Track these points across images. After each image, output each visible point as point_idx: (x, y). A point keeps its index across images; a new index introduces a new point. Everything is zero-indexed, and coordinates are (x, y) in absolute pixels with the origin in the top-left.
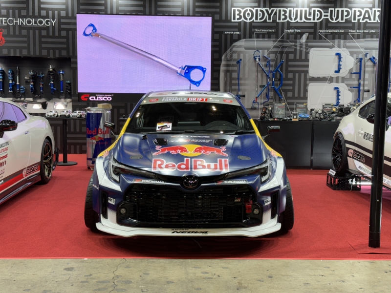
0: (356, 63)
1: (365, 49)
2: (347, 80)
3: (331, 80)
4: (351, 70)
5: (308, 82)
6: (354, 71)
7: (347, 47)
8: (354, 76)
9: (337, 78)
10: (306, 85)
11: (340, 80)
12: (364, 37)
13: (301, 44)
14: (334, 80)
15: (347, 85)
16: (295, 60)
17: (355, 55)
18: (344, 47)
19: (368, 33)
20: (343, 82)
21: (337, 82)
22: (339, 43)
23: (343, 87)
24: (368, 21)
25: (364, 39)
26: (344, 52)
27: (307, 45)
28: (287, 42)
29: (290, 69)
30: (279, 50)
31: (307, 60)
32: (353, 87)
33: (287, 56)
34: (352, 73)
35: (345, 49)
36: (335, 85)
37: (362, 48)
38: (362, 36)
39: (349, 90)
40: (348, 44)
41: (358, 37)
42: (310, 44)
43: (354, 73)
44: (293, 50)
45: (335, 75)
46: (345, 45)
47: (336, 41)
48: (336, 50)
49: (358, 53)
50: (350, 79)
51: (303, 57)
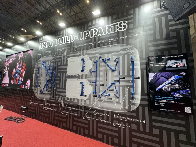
0: (94, 65)
1: (100, 54)
2: (88, 77)
3: (78, 77)
4: (91, 69)
5: (66, 78)
6: (93, 70)
7: (88, 54)
8: (93, 74)
9: (82, 75)
10: (66, 80)
11: (84, 77)
12: (99, 46)
13: (64, 56)
14: (81, 77)
15: (89, 80)
16: (61, 65)
17: (93, 60)
18: (86, 55)
19: (101, 43)
20: (86, 78)
21: (82, 78)
22: (83, 52)
23: (86, 82)
24: (101, 35)
25: (99, 48)
26: (86, 58)
27: (67, 56)
28: (58, 56)
29: (59, 71)
30: (55, 60)
31: (67, 65)
32: (92, 82)
33: (58, 64)
34: (91, 72)
35: (87, 56)
36: (81, 80)
37: (97, 54)
38: (97, 45)
39: (89, 84)
40: (88, 52)
41: (95, 47)
42: (68, 55)
43: (93, 72)
44: (60, 60)
45: (81, 74)
46: (87, 53)
47: (82, 52)
48: (82, 57)
49: (94, 58)
50: (90, 76)
51: (65, 64)
